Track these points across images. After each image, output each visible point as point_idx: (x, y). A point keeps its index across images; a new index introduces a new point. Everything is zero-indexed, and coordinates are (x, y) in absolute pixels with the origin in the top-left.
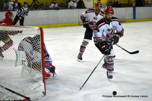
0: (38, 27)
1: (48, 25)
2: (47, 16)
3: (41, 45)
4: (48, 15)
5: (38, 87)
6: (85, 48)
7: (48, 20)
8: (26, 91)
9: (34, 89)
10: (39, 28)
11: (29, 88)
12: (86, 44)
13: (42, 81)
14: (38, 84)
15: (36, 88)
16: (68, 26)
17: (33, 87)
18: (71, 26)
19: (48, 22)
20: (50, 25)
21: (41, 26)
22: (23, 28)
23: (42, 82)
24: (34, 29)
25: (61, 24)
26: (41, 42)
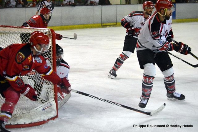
0: (48, 29)
1: (62, 26)
2: (60, 15)
3: (52, 53)
4: (61, 13)
5: (48, 107)
6: (122, 63)
7: (61, 19)
8: (33, 113)
9: (43, 110)
10: (50, 30)
11: (36, 108)
12: (125, 58)
13: (54, 99)
14: (48, 103)
15: (46, 109)
16: (87, 28)
17: (42, 107)
18: (91, 27)
19: (61, 22)
20: (64, 27)
21: (53, 27)
22: (29, 30)
23: (53, 101)
24: (43, 31)
25: (78, 25)
26: (52, 48)
